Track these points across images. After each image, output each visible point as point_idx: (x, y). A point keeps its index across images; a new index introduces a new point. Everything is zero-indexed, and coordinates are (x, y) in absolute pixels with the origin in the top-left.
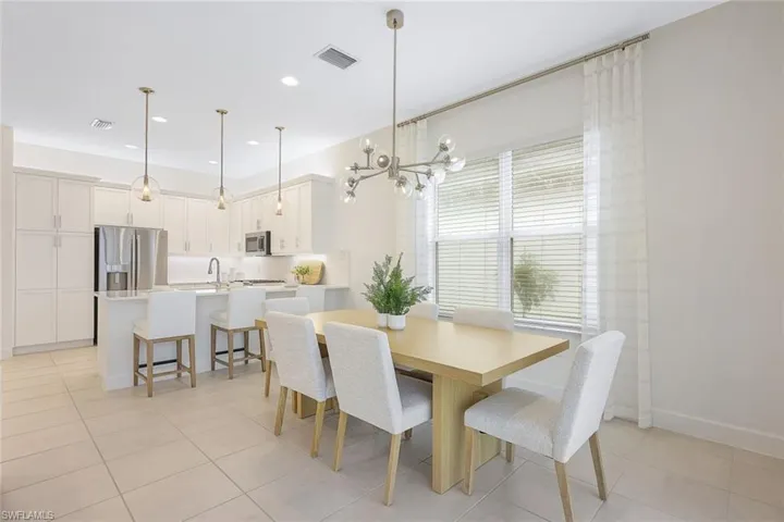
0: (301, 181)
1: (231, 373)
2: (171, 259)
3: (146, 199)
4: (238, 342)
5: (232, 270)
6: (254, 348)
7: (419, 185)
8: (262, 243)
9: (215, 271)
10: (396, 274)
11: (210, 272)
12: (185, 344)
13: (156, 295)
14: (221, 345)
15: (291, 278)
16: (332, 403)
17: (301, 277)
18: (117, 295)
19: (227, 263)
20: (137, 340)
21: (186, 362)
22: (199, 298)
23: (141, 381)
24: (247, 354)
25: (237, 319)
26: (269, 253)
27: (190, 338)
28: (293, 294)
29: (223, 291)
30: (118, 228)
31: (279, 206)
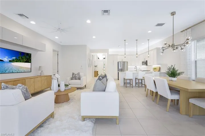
0: (155, 49)
1: (139, 87)
2: (128, 66)
3: (125, 57)
4: (140, 81)
5: (139, 68)
6: (143, 83)
7: (182, 48)
8: (146, 63)
9: (136, 68)
10: (174, 69)
11: (135, 69)
12: (131, 80)
13: (127, 72)
14: (137, 82)
15: (152, 70)
16: (157, 93)
17: (154, 70)
18: (121, 72)
19: (138, 67)
20: (124, 79)
21: (131, 83)
22: (133, 73)
23: (125, 85)
24: (142, 84)
25: (140, 77)
26: (147, 65)
27: (132, 79)
28: (152, 73)
29: (137, 72)
30: (121, 62)
31: (149, 55)
